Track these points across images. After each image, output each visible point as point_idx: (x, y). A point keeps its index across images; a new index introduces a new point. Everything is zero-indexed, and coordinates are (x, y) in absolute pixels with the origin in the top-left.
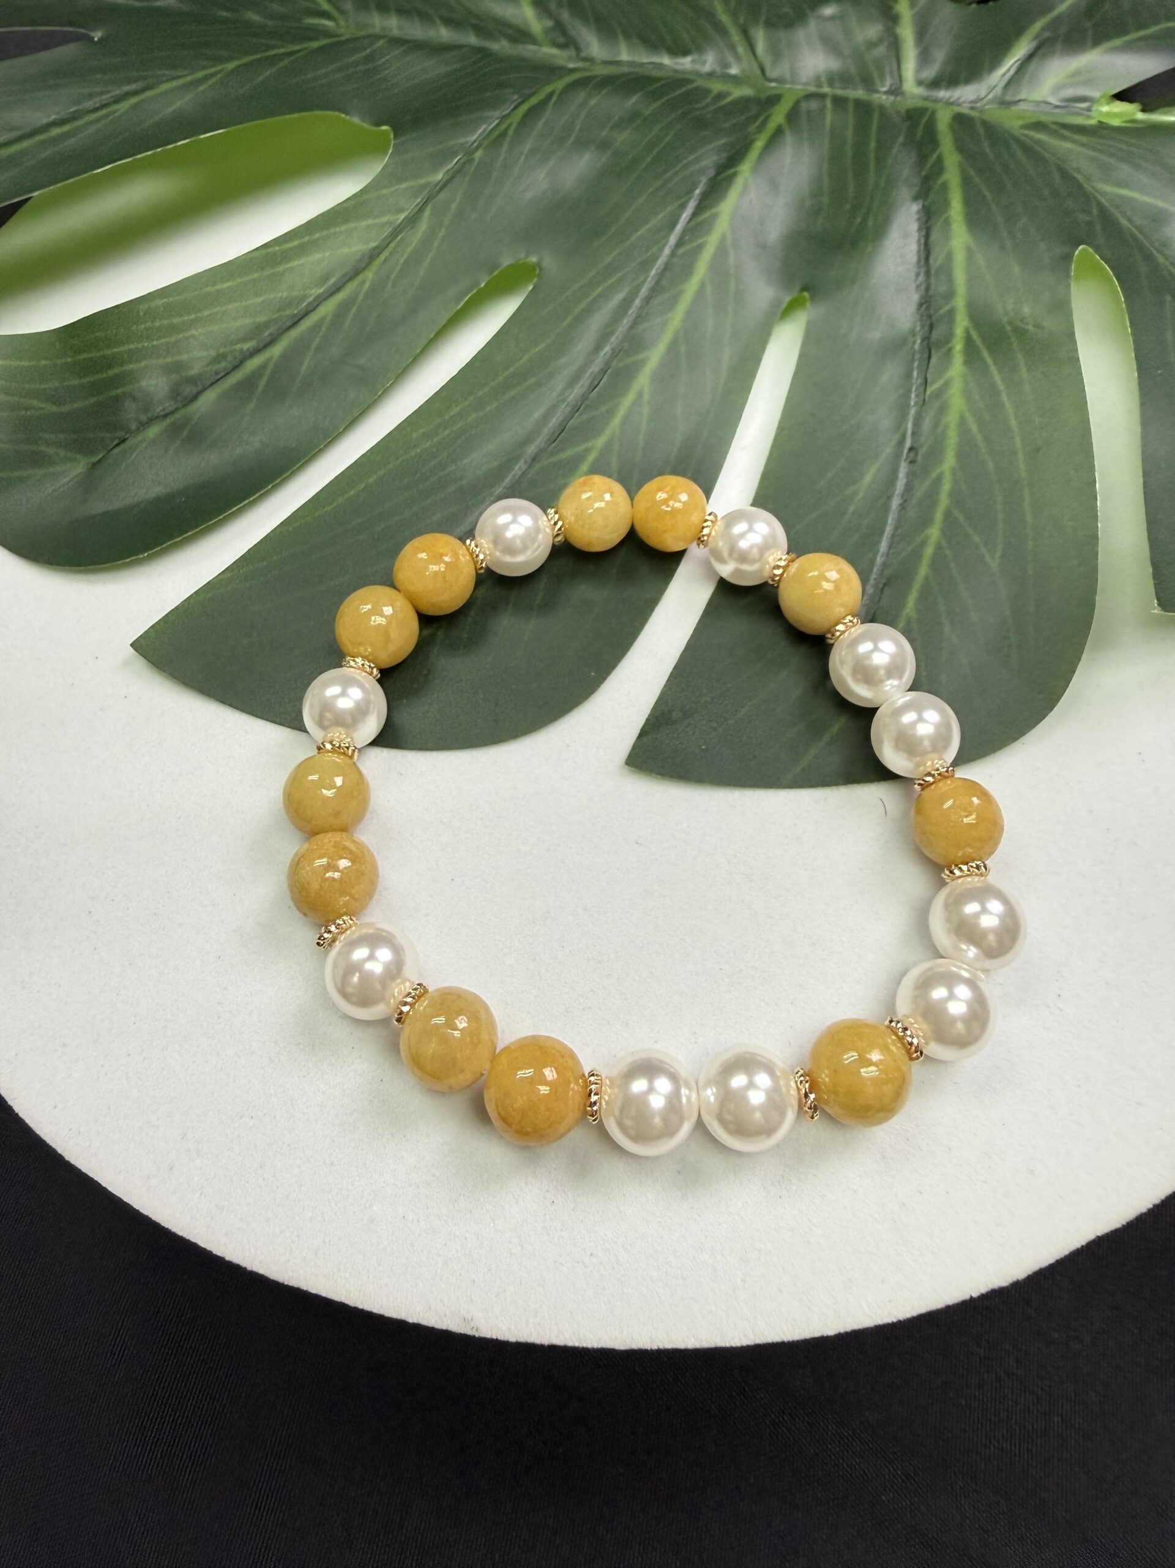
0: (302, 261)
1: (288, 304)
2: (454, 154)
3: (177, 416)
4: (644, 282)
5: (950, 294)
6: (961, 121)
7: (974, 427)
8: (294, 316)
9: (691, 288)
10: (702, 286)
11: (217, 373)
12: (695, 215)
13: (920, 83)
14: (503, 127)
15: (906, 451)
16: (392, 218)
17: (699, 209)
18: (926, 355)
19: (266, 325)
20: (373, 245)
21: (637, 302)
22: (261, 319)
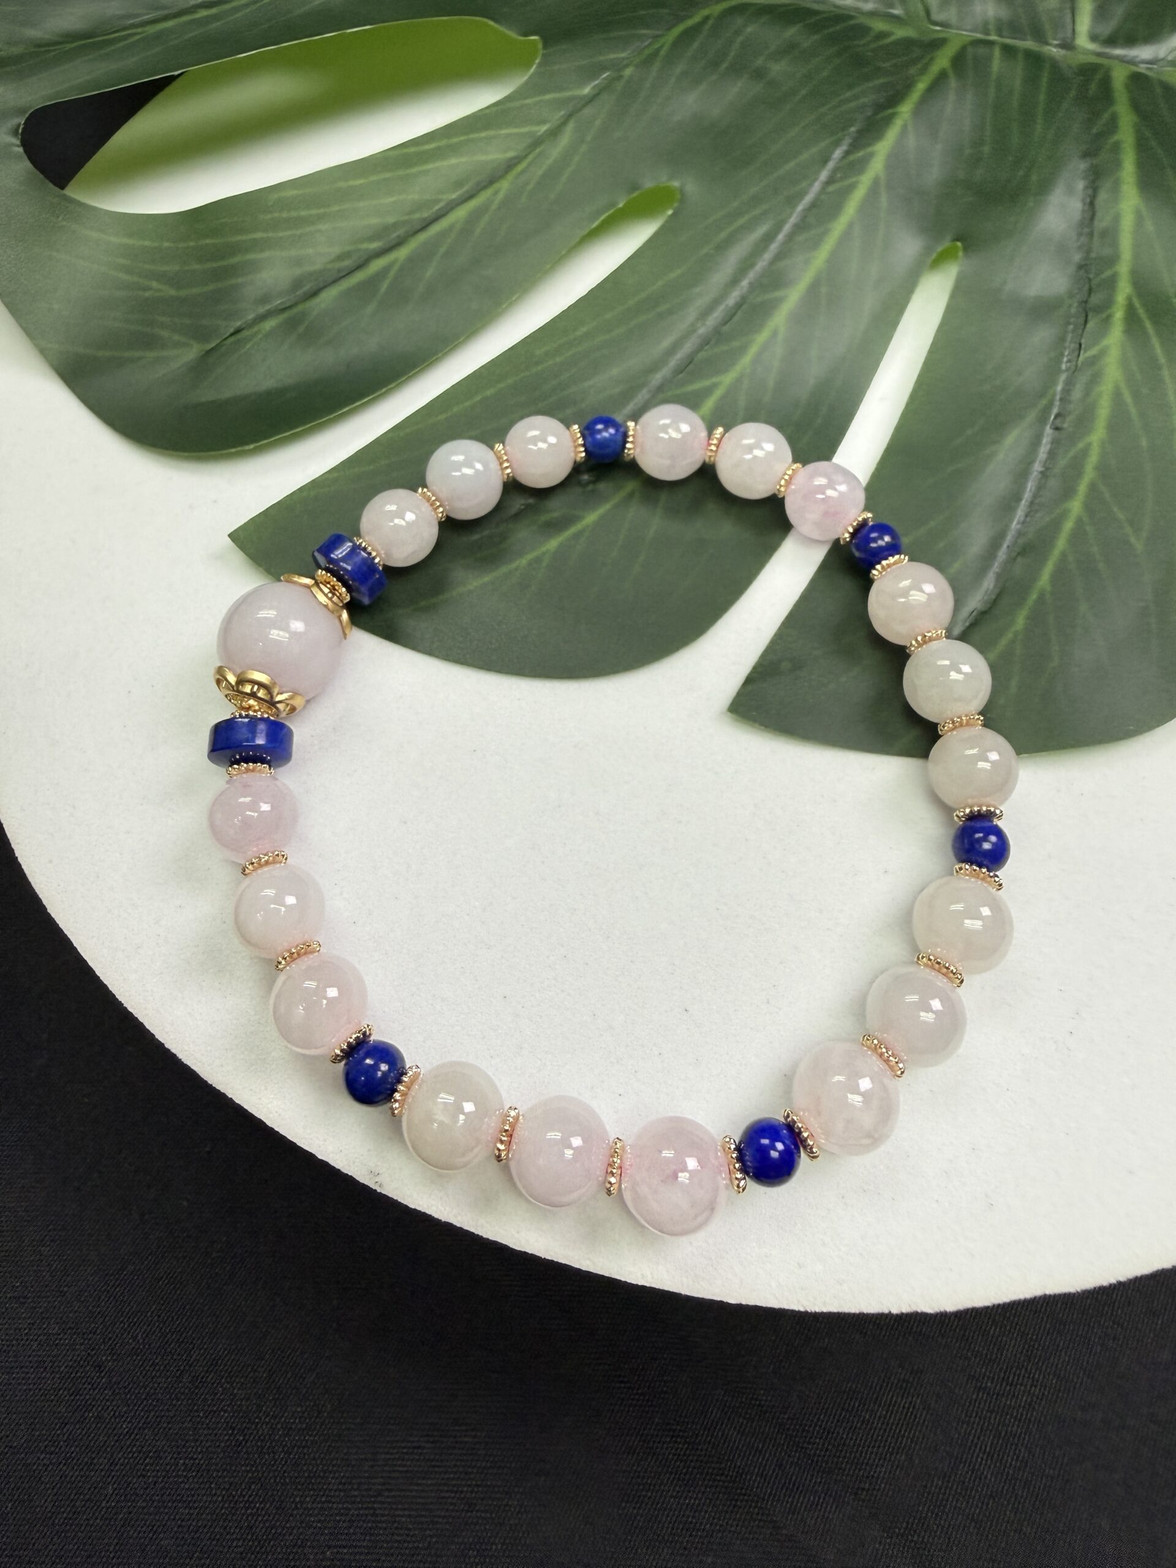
0: (438, 164)
1: (419, 206)
2: (603, 68)
3: (295, 311)
4: (790, 216)
5: (1112, 260)
6: (1138, 81)
7: (1128, 397)
8: (425, 219)
9: (839, 226)
10: (850, 226)
11: (339, 271)
12: (847, 153)
13: (1094, 38)
14: (656, 46)
15: (1052, 417)
16: (534, 128)
17: (855, 146)
18: (1082, 320)
19: (395, 226)
20: (511, 154)
21: (781, 237)
22: (391, 220)
